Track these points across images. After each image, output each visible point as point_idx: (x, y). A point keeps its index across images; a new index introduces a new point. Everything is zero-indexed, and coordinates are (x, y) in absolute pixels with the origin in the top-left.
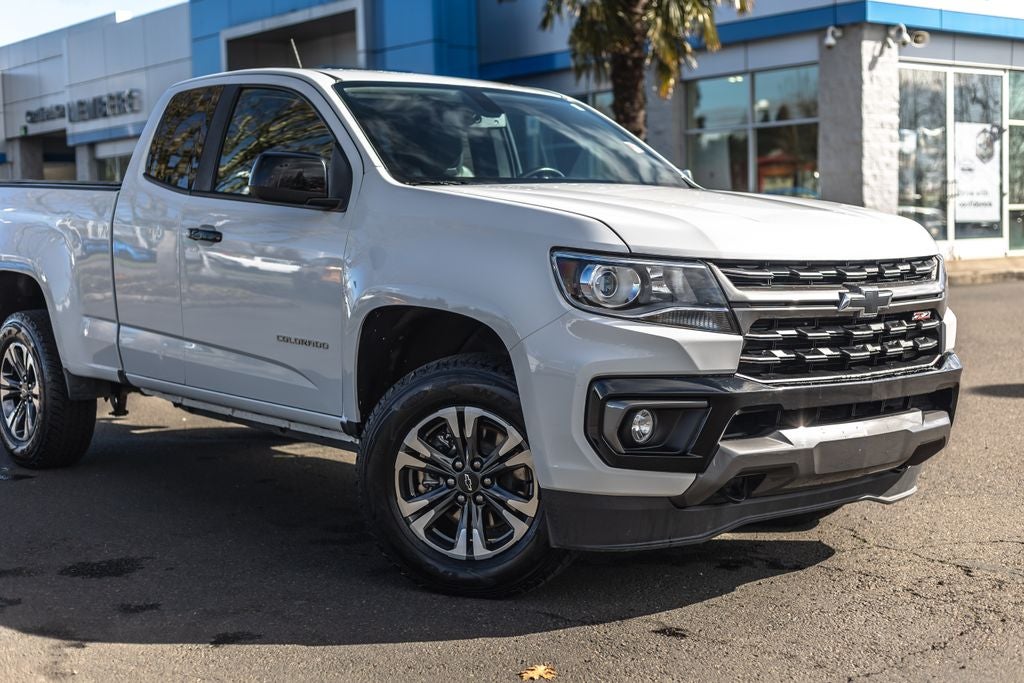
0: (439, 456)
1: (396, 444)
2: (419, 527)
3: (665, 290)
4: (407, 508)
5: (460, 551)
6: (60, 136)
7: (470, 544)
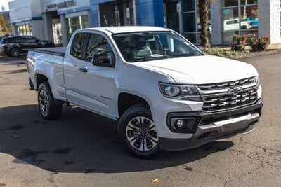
0: (136, 128)
1: (127, 125)
2: (132, 143)
3: (185, 91)
4: (130, 139)
5: (141, 149)
6: (56, 12)
7: (143, 148)
